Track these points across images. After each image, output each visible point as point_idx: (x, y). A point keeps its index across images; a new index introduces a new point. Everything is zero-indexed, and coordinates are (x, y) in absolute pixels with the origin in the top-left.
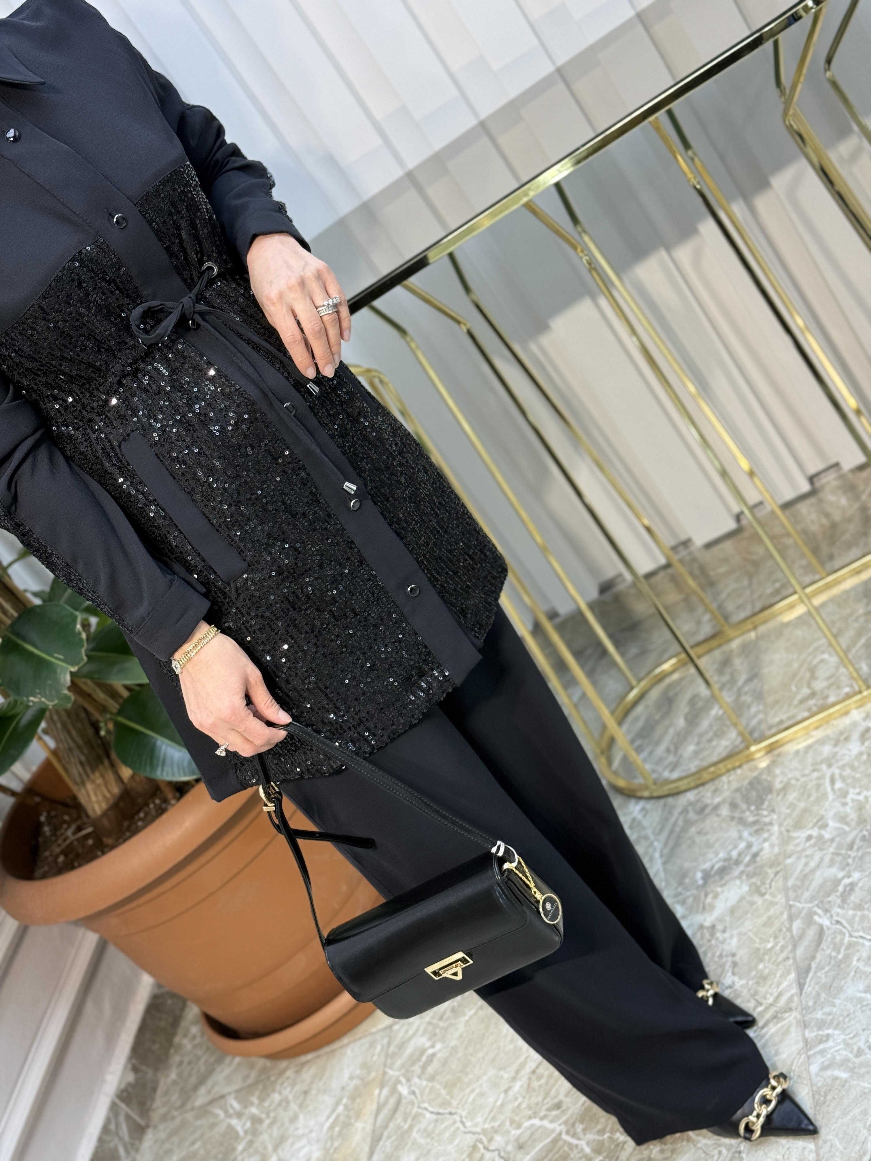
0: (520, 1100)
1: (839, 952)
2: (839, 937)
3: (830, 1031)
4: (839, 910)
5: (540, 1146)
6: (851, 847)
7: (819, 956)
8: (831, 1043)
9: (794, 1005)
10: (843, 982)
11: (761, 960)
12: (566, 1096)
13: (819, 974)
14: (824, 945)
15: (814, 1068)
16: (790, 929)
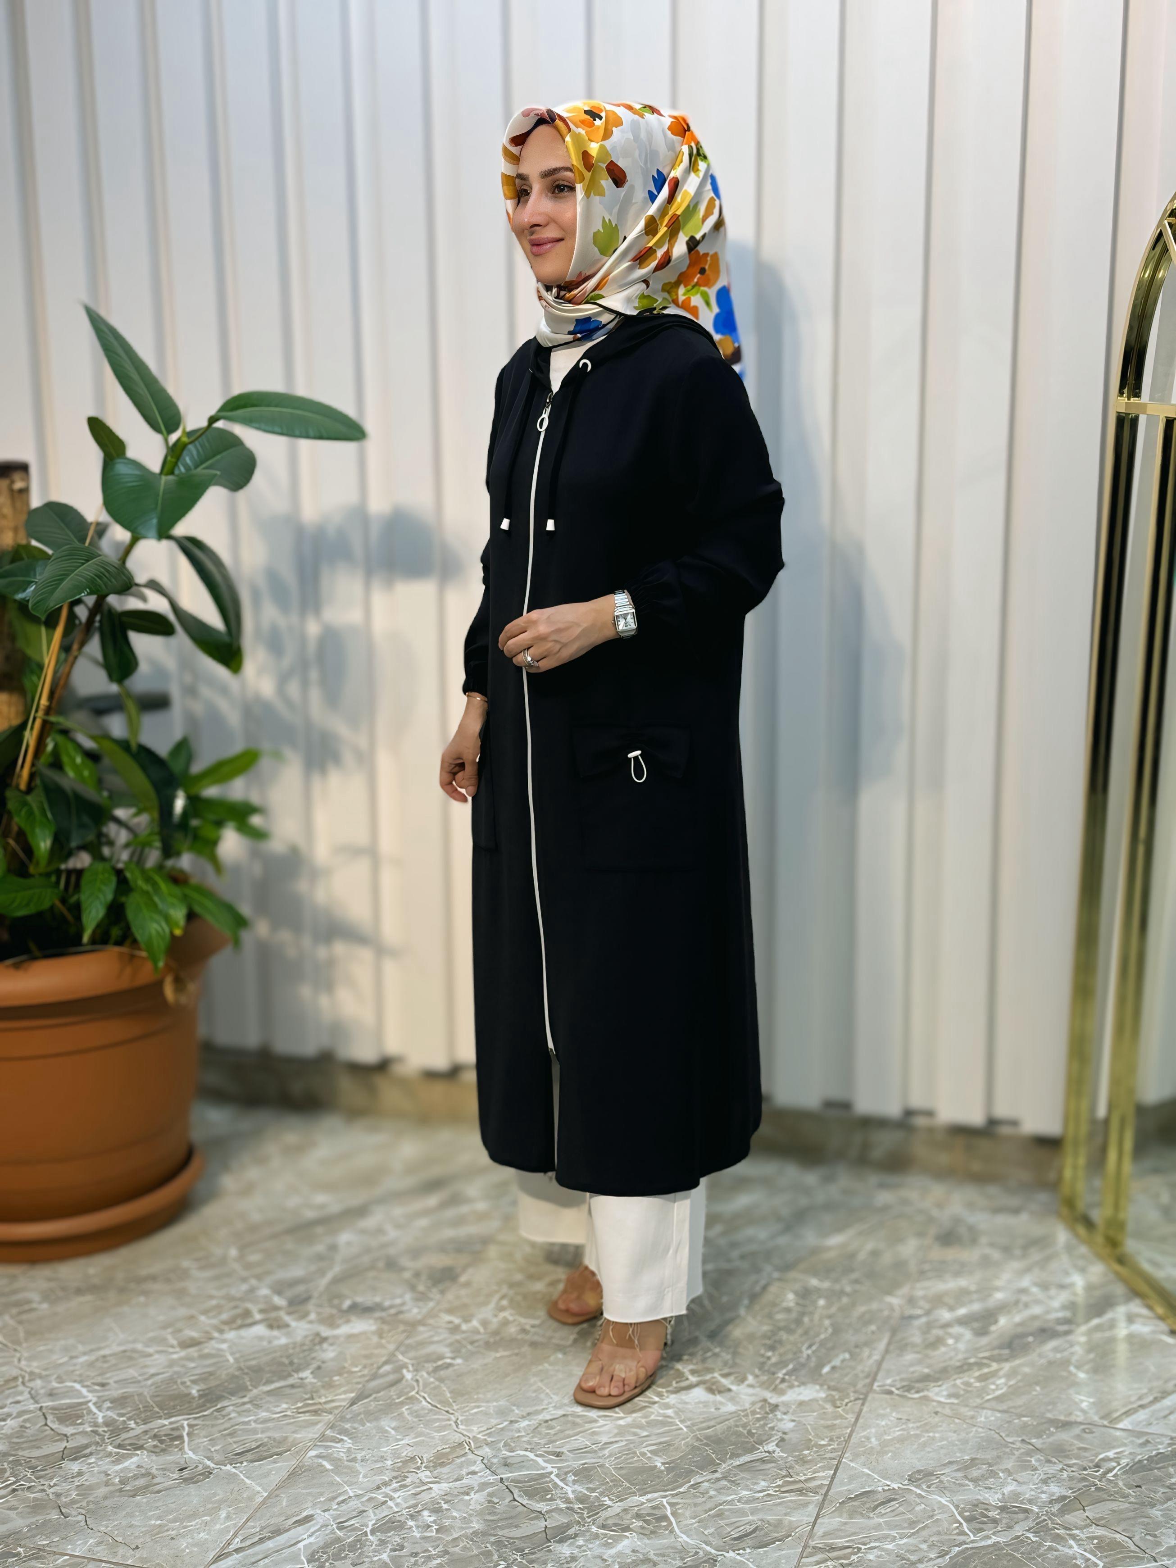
0: (78, 1367)
1: (398, 1398)
2: (408, 1389)
3: (345, 1438)
4: (425, 1374)
5: (68, 1401)
6: (472, 1343)
7: (382, 1393)
8: (339, 1445)
9: (336, 1412)
10: (383, 1416)
11: (340, 1374)
12: (116, 1382)
13: (372, 1403)
14: (393, 1389)
15: (312, 1453)
16: (379, 1368)
